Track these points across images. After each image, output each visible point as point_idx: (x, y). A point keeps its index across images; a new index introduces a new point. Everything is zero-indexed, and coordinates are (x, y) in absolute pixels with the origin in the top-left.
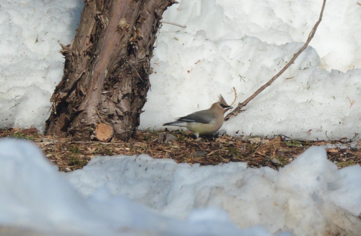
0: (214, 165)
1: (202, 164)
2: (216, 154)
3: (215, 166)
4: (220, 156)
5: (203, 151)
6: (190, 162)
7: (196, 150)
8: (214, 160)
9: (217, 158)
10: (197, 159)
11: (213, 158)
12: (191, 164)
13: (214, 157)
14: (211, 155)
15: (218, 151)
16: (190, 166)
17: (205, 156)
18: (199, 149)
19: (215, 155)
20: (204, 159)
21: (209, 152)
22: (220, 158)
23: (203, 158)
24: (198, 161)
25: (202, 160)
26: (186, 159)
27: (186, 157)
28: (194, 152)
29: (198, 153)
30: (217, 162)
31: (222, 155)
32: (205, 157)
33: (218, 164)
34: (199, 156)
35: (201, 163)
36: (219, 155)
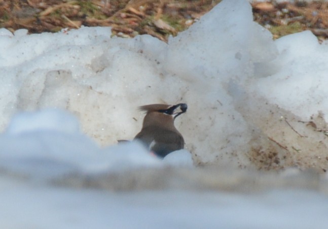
0: (54, 32)
1: (32, 31)
2: (57, 12)
3: (55, 34)
4: (64, 16)
5: (32, 7)
6: (11, 27)
7: (21, 6)
8: (53, 23)
9: (60, 20)
10: (23, 21)
11: (50, 19)
12: (12, 30)
13: (53, 18)
14: (49, 14)
15: (60, 8)
16: (10, 34)
17: (36, 15)
18: (26, 4)
19: (54, 14)
20: (34, 21)
21: (43, 9)
22: (64, 19)
23: (34, 19)
24: (25, 25)
25: (32, 22)
26: (3, 22)
27: (3, 19)
28: (17, 9)
29: (24, 11)
30: (58, 27)
31: (67, 14)
32: (37, 17)
33: (60, 30)
34: (26, 16)
35: (30, 28)
36: (61, 14)
